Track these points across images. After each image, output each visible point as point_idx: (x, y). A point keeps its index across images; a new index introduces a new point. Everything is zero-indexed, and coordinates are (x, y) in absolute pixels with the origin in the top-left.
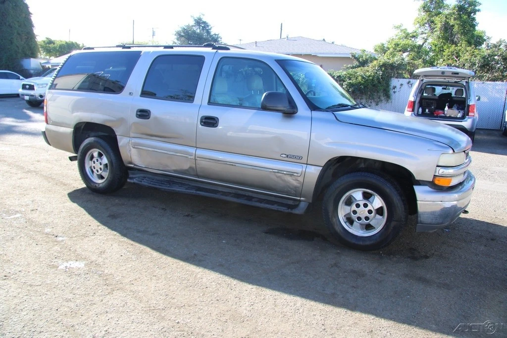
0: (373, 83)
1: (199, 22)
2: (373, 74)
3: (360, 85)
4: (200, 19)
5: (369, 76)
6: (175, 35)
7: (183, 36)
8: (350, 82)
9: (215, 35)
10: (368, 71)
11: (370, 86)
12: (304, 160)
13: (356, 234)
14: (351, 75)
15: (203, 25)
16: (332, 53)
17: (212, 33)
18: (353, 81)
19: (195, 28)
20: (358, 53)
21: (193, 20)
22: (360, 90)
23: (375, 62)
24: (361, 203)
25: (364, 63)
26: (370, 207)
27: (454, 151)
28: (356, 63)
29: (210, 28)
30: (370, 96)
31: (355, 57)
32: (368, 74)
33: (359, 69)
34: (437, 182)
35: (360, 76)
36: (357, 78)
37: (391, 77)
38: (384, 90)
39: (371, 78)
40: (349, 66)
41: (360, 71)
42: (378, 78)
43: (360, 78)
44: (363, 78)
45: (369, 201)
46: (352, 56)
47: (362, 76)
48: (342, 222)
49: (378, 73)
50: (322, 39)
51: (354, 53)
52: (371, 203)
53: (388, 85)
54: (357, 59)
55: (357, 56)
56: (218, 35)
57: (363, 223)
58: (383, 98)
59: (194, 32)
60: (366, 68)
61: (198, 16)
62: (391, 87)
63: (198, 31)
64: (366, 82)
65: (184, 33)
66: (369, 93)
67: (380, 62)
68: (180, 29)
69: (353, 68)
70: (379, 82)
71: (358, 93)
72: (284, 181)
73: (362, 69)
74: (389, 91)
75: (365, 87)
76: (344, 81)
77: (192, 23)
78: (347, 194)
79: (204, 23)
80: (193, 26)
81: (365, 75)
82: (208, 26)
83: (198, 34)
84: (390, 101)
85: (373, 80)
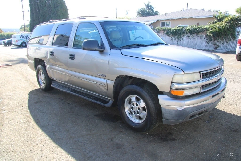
0: (224, 30)
1: (148, 6)
2: (224, 26)
3: (217, 32)
4: (148, 4)
5: (223, 27)
6: (137, 13)
7: (140, 13)
8: (212, 31)
9: (156, 11)
10: (222, 24)
11: (223, 32)
12: (107, 78)
13: (134, 121)
14: (212, 27)
15: (150, 7)
16: (203, 16)
17: (154, 11)
18: (213, 30)
19: (146, 9)
20: (217, 14)
21: (145, 5)
22: (217, 35)
23: (226, 19)
24: (135, 103)
25: (220, 20)
26: (139, 106)
27: (184, 73)
28: (216, 20)
29: (153, 8)
30: (223, 38)
31: (215, 17)
32: (222, 26)
33: (217, 23)
34: (172, 93)
35: (217, 27)
36: (215, 29)
37: (236, 26)
38: (232, 34)
39: (223, 28)
40: (212, 22)
41: (217, 25)
42: (228, 28)
43: (217, 28)
44: (219, 28)
45: (139, 103)
46: (214, 16)
47: (218, 27)
48: (127, 114)
49: (228, 24)
50: (202, 9)
51: (215, 15)
52: (139, 104)
53: (234, 31)
54: (216, 18)
55: (217, 16)
56: (157, 11)
57: (136, 115)
58: (231, 39)
59: (145, 11)
60: (221, 23)
61: (148, 3)
62: (236, 32)
63: (148, 10)
64: (220, 30)
65: (141, 12)
66: (222, 36)
67: (229, 18)
68: (139, 10)
69: (214, 23)
70: (228, 30)
71: (216, 37)
72: (100, 88)
73: (218, 23)
74: (235, 34)
75: (220, 33)
76: (208, 31)
77: (145, 7)
78: (128, 97)
79: (150, 6)
80: (145, 8)
81: (220, 26)
82: (152, 7)
83: (147, 12)
84: (235, 40)
85: (224, 29)
